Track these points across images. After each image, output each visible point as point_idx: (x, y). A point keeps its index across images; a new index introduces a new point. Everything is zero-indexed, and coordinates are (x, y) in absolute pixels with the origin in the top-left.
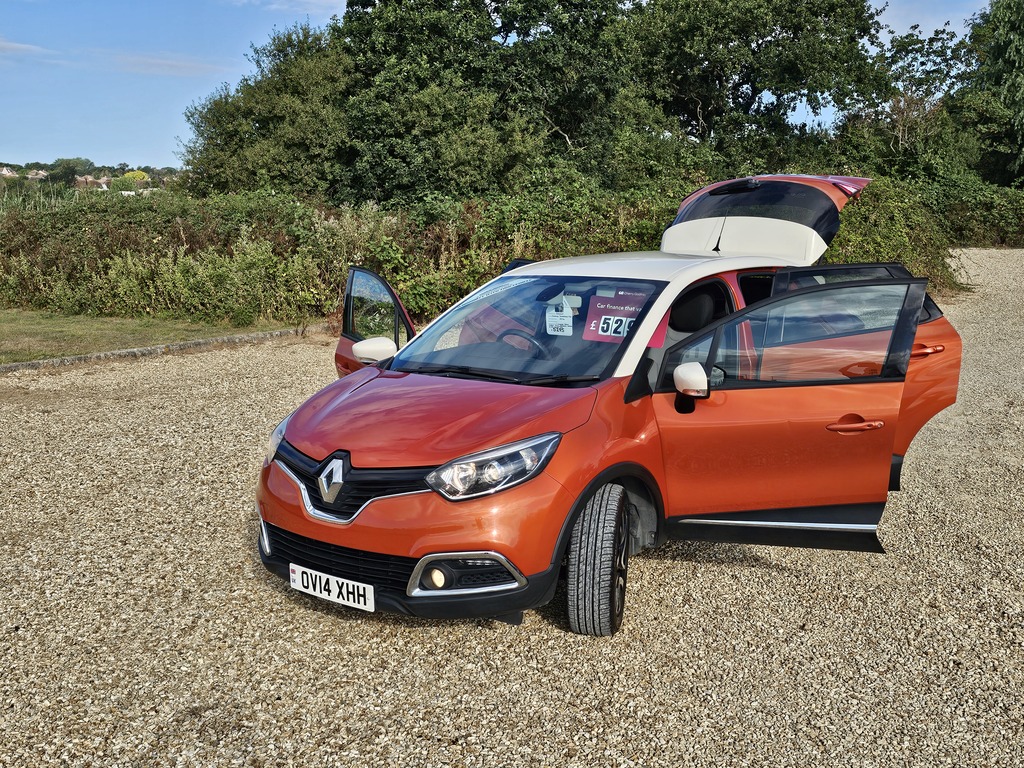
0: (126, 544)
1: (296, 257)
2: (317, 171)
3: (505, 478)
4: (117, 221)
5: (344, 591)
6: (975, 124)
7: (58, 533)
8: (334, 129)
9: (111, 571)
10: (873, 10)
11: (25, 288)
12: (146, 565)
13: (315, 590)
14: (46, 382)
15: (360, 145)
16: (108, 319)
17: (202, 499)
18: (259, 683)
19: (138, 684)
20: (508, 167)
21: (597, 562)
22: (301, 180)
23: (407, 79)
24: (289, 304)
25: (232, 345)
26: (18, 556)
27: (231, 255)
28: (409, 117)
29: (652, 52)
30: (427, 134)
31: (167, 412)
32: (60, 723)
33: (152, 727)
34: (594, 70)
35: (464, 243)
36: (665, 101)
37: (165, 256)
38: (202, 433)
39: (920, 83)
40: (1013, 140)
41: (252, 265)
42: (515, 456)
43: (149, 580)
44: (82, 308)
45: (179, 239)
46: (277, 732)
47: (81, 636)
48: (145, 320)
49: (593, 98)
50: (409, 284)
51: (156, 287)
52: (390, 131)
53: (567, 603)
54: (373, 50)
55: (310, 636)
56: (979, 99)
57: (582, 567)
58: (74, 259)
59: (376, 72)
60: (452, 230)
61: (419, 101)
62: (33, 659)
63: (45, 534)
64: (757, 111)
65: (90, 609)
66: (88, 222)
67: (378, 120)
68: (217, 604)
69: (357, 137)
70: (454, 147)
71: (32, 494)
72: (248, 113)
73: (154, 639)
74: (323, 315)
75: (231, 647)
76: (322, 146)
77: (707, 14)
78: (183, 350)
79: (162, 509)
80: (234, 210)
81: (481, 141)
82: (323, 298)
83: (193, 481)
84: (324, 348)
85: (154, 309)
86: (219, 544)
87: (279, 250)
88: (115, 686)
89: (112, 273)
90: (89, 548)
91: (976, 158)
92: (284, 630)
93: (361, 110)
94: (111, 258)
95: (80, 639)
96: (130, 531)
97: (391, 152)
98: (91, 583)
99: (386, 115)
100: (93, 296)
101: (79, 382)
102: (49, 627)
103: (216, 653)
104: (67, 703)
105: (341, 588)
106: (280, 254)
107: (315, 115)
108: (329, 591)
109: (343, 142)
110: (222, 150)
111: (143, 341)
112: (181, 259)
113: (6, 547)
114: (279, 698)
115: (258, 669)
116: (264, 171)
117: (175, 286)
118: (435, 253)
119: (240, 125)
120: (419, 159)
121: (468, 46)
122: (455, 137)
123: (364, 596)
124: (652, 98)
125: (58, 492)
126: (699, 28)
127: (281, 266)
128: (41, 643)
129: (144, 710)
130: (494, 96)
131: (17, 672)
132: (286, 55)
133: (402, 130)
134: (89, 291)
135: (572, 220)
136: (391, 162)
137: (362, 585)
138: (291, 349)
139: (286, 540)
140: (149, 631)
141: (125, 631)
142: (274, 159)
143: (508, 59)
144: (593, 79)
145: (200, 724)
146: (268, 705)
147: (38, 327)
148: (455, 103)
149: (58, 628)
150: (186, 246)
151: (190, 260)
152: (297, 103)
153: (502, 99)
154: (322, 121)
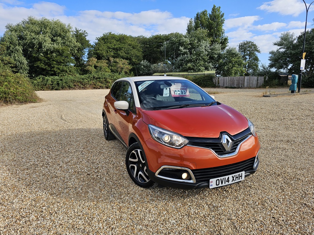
6: (8, 64)
56: (7, 59)
123: (241, 176)
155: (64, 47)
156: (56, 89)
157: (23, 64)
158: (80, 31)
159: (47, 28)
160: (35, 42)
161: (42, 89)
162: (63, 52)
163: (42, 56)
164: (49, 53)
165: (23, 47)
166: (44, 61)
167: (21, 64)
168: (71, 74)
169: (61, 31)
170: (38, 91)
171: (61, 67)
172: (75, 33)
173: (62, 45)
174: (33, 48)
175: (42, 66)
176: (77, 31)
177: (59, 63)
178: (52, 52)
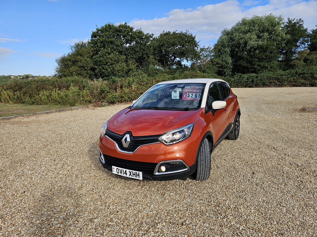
0: (55, 161)
1: (84, 90)
2: (87, 72)
3: (181, 137)
4: (41, 83)
5: (132, 174)
6: (216, 65)
7: (34, 159)
8: (90, 64)
9: (52, 170)
10: (197, 42)
11: (19, 99)
12: (62, 167)
13: (121, 174)
14: (26, 120)
15: (96, 67)
16: (40, 105)
17: (74, 147)
18: (109, 206)
19: (69, 210)
20: (129, 71)
21: (206, 160)
22: (83, 75)
23: (106, 53)
24: (83, 101)
25: (71, 110)
26: (23, 167)
27: (69, 90)
28: (107, 61)
29: (155, 50)
30: (111, 64)
31: (59, 125)
32: (44, 230)
33: (78, 229)
34: (145, 52)
35: (121, 87)
36: (158, 59)
37: (53, 91)
38: (69, 130)
39: (205, 57)
40: (223, 68)
41: (74, 92)
42: (183, 131)
43: (64, 172)
44: (33, 103)
45: (56, 87)
46: (122, 226)
47: (46, 193)
48: (49, 105)
49: (145, 58)
50: (111, 95)
51: (51, 98)
52: (103, 64)
53: (197, 173)
54: (98, 47)
55: (119, 187)
56: (216, 60)
57: (202, 162)
58: (31, 92)
59: (99, 52)
60: (119, 84)
61: (109, 57)
62: (31, 203)
63: (30, 159)
64: (176, 62)
65: (48, 183)
66: (34, 84)
67: (100, 62)
68: (87, 178)
69: (95, 65)
70: (117, 67)
71: (25, 148)
72: (70, 60)
73: (70, 192)
74: (91, 103)
75: (96, 193)
76: (87, 67)
77: (165, 42)
78: (60, 111)
79: (63, 150)
80: (69, 80)
81: (123, 66)
82: (91, 99)
83: (70, 142)
84: (93, 110)
85: (51, 103)
86: (82, 159)
87: (80, 89)
88: (61, 212)
89: (40, 95)
90: (44, 163)
91: (216, 71)
92: (111, 186)
93: (96, 59)
94: (40, 92)
95: (46, 194)
96: (55, 157)
97: (103, 68)
98: (46, 174)
99: (102, 60)
100: (36, 100)
101: (34, 119)
102: (35, 190)
103: (92, 196)
104: (45, 221)
105: (130, 173)
106: (80, 90)
107: (86, 60)
108: (126, 174)
109: (92, 66)
110: (64, 68)
111: (49, 109)
112: (57, 91)
113: (19, 164)
114: (118, 212)
115: (107, 201)
116: (74, 73)
117: (56, 98)
118: (116, 89)
119: (68, 63)
120: (110, 70)
121: (119, 46)
122: (117, 65)
123: (139, 175)
124: (155, 59)
125: (33, 147)
126: (164, 45)
127: (81, 92)
128: (33, 197)
129: (73, 221)
130: (125, 57)
131: (26, 209)
132: (78, 48)
133: (105, 64)
134: (35, 99)
135: (144, 82)
136: (103, 71)
137: (138, 172)
138: (85, 110)
139: (110, 159)
140: (68, 189)
141: (60, 190)
142: (77, 70)
143: (127, 49)
144: (145, 54)
145: (95, 225)
146: (115, 215)
147: (23, 108)
148: (117, 58)
149: (38, 191)
150: (58, 88)
151: (59, 91)
152: (82, 58)
153: (127, 58)
154: (87, 62)
155: (269, 42)
156: (250, 87)
157: (228, 63)
158: (293, 20)
159: (256, 26)
160: (241, 41)
161: (237, 86)
162: (267, 48)
163: (245, 54)
164: (252, 50)
165: (231, 48)
166: (246, 59)
167: (226, 63)
168: (271, 71)
169: (269, 26)
170: (233, 88)
171: (262, 64)
172: (287, 24)
173: (267, 41)
174: (239, 48)
175: (244, 64)
176: (290, 22)
177: (261, 60)
178: (255, 50)
